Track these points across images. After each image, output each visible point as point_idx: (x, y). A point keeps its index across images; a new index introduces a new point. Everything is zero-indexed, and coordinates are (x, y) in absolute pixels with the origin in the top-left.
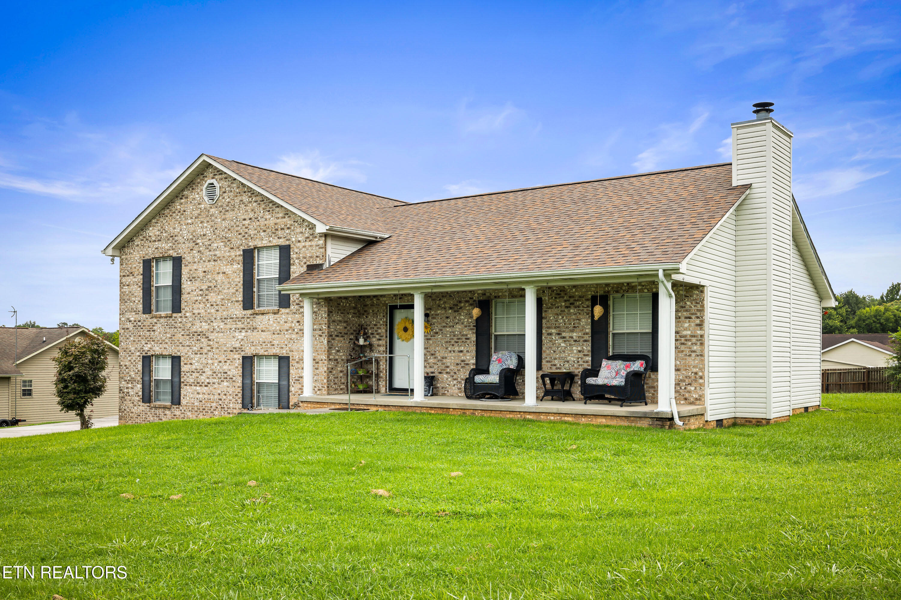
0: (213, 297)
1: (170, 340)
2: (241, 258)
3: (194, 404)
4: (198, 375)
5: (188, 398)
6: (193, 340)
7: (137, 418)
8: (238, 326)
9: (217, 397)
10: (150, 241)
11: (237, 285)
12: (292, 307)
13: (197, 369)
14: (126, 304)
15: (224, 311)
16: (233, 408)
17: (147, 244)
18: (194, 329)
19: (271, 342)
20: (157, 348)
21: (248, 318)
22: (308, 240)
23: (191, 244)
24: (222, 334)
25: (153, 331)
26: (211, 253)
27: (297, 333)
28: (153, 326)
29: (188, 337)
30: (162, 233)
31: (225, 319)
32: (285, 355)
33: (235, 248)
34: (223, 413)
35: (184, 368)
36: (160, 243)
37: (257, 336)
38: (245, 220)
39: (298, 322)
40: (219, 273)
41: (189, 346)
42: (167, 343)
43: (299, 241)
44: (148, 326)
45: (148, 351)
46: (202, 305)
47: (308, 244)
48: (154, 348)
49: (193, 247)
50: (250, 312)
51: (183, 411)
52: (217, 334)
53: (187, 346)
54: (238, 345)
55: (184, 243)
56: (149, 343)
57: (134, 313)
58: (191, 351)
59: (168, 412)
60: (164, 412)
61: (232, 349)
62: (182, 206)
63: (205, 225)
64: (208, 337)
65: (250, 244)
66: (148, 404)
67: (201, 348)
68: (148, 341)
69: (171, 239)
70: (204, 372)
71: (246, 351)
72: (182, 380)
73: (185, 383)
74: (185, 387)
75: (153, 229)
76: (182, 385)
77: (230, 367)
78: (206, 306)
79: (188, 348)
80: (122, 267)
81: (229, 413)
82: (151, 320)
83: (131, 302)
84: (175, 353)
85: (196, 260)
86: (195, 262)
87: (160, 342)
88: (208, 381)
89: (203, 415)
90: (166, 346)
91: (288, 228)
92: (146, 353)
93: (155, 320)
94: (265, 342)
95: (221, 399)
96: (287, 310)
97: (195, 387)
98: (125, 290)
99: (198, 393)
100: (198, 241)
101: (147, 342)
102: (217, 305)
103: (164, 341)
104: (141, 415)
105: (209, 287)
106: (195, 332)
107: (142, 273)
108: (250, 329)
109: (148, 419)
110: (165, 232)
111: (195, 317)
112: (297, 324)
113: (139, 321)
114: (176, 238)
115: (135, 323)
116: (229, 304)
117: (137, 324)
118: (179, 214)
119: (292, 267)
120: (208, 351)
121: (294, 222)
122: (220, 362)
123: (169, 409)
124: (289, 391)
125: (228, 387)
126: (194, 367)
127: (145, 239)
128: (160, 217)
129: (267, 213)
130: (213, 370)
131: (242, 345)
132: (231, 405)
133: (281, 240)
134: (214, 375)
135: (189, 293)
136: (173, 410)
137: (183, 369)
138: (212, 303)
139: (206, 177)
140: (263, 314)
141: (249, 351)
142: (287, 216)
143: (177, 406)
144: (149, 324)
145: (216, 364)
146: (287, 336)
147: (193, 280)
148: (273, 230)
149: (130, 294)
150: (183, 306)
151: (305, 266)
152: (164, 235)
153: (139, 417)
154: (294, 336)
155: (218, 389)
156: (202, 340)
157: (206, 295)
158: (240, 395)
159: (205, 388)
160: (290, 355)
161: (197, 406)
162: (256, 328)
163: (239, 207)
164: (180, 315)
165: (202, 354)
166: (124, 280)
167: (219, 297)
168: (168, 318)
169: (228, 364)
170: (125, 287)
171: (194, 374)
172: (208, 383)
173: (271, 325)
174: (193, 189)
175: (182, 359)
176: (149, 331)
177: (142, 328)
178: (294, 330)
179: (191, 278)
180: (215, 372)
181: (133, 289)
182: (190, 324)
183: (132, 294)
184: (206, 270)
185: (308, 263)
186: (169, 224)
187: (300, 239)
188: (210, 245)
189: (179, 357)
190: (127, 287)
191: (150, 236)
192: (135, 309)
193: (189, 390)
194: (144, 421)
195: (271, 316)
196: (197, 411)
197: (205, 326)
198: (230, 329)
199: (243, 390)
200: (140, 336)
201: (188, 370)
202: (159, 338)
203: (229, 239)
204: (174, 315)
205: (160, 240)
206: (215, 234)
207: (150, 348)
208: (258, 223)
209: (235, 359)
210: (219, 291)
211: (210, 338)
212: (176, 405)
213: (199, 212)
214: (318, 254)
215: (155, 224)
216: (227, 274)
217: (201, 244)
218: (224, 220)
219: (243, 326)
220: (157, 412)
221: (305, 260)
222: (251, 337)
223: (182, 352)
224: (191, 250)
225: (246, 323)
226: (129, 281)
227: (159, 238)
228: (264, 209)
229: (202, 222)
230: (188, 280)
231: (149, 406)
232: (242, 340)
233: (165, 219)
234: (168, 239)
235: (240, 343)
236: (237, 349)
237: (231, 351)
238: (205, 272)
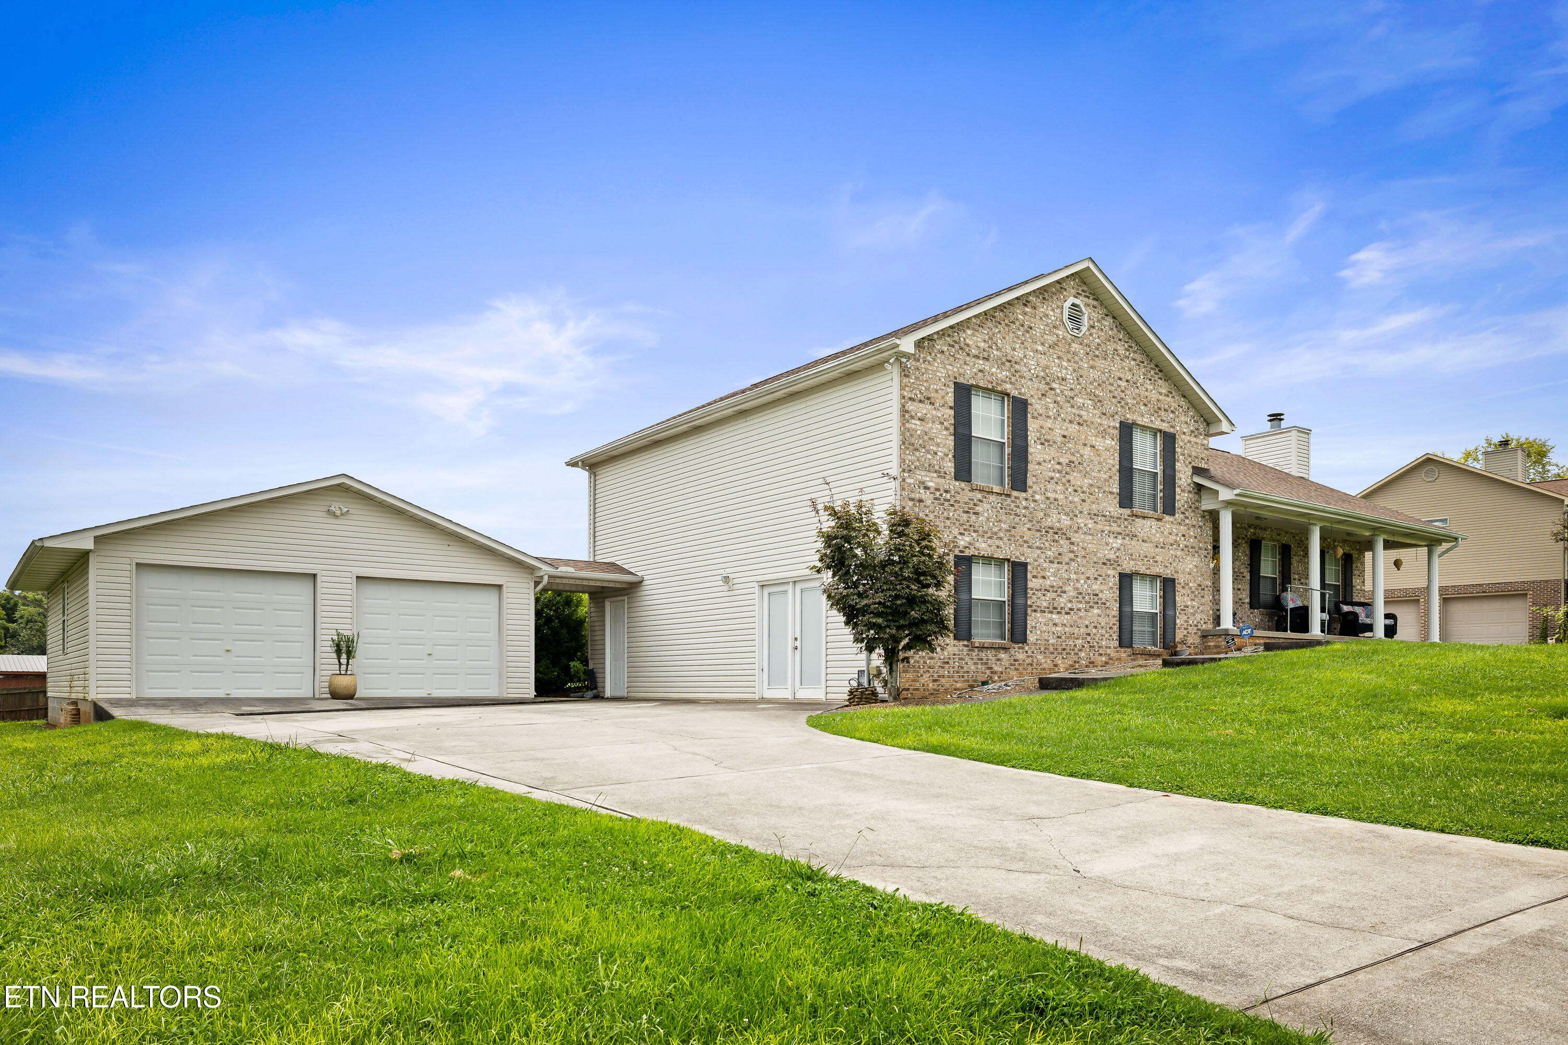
0: (1076, 478)
1: (1008, 534)
2: (1116, 432)
3: (1048, 641)
4: (1054, 595)
5: (1038, 632)
6: (1047, 540)
7: (943, 667)
8: (1112, 529)
9: (1083, 630)
10: (968, 355)
11: (1110, 469)
12: (1177, 515)
13: (1053, 587)
14: (917, 454)
15: (1093, 503)
16: (1106, 647)
17: (961, 356)
18: (1048, 522)
19: (1154, 558)
20: (983, 545)
21: (1125, 519)
22: (1193, 435)
23: (1043, 387)
24: (1090, 537)
25: (974, 513)
26: (1073, 410)
27: (1182, 550)
28: (975, 505)
29: (1038, 534)
30: (990, 347)
31: (1095, 515)
32: (1169, 576)
33: (1108, 415)
34: (1092, 655)
35: (1032, 583)
36: (987, 363)
37: (1136, 547)
38: (1120, 379)
39: (1184, 536)
40: (1085, 445)
41: (1040, 548)
42: (1001, 539)
43: (1184, 433)
44: (966, 503)
45: (966, 547)
46: (1059, 488)
47: (1193, 439)
48: (977, 545)
49: (1047, 392)
50: (1127, 511)
51: (1030, 653)
52: (1083, 536)
53: (1037, 548)
54: (1112, 556)
55: (1031, 379)
56: (966, 533)
57: (935, 475)
58: (1043, 556)
59: (1003, 656)
60: (996, 656)
61: (1105, 561)
62: (1026, 317)
63: (1065, 364)
64: (1070, 539)
65: (1128, 416)
66: (965, 643)
67: (1060, 554)
68: (965, 530)
69: (1007, 364)
70: (1065, 592)
71: (1124, 566)
72: (1029, 603)
73: (1034, 608)
74: (1033, 614)
75: (973, 335)
76: (1029, 610)
77: (1102, 588)
78: (1067, 489)
79: (1039, 552)
80: (905, 380)
81: (1101, 655)
82: (971, 494)
83: (928, 452)
84: (1016, 558)
85: (1051, 414)
86: (1049, 417)
87: (989, 535)
88: (1069, 605)
89: (1063, 658)
90: (1001, 543)
91: (1173, 412)
92: (961, 552)
93: (979, 496)
94: (1146, 557)
95: (1089, 635)
96: (1171, 519)
97: (1050, 615)
98: (913, 426)
99: (1055, 625)
100: (1054, 385)
101: (962, 531)
102: (1083, 492)
103: (996, 533)
104: (951, 662)
105: (1070, 462)
106: (1049, 528)
107: (952, 404)
108: (1128, 535)
109: (965, 669)
110: (997, 350)
111: (1050, 503)
112: (1183, 539)
113: (946, 491)
114: (1017, 367)
115: (938, 494)
116: (1100, 495)
117: (941, 495)
118: (1022, 329)
119: (1177, 463)
120: (1071, 560)
121: (1179, 406)
122: (1088, 578)
123: (1005, 649)
124: (1175, 624)
125: (1099, 616)
126: (1048, 582)
127: (957, 346)
128: (987, 319)
129: (1148, 382)
130: (1077, 589)
131: (1118, 557)
132: (1104, 643)
133: (1164, 424)
134: (1080, 596)
135: (1039, 464)
136: (1012, 651)
137: (1030, 585)
138: (1075, 488)
139: (1065, 290)
140: (1144, 518)
141: (1128, 566)
142: (1170, 395)
143: (1021, 645)
144: (967, 500)
145: (1082, 581)
146: (1171, 552)
147: (1046, 444)
148: (1156, 407)
149: (926, 438)
150: (1030, 482)
151: (1190, 466)
152: (995, 352)
153: (947, 666)
154: (1179, 553)
155: (1085, 619)
156: (1062, 542)
157: (1066, 473)
158: (1116, 628)
159: (1066, 616)
160: (1175, 576)
161: (1053, 645)
162: (1136, 536)
163: (1113, 357)
164: (1024, 495)
165: (1061, 563)
166: (910, 406)
167: (1086, 481)
168: (1003, 496)
169: (1099, 582)
170: (913, 421)
171: (1049, 594)
172: (1071, 609)
173: (1154, 535)
174: (1044, 298)
175: (1029, 567)
176: (968, 512)
177: (952, 505)
178: (1179, 545)
179: (1043, 441)
180: (1081, 593)
181: (932, 428)
182: (1042, 514)
183: (930, 439)
184: (1066, 433)
185: (1193, 464)
186: (1004, 338)
187: (1185, 430)
188: (1073, 398)
189: (1025, 565)
190: (918, 422)
191: (968, 345)
192: (937, 468)
193: (1040, 620)
194: (958, 672)
195: (1154, 523)
196: (1052, 653)
197: (1066, 521)
198: (1102, 531)
199: (1120, 621)
200: (948, 519)
201: (1038, 587)
202: (985, 528)
203: (1100, 399)
204: (1015, 493)
205: (988, 360)
206: (1079, 384)
207: (970, 544)
208: (1137, 391)
209: (1109, 576)
210: (1086, 472)
211: (1073, 540)
212: (1018, 643)
213: (1054, 339)
214: (1203, 456)
215: (977, 327)
216: (1097, 450)
217: (1058, 391)
218: (1092, 367)
219: (1119, 530)
220: (983, 655)
221: (1190, 459)
222: (1130, 547)
223: (1028, 556)
224: (1043, 395)
225: (1123, 526)
226: (924, 411)
227: (986, 355)
228: (1144, 374)
229: (1059, 358)
230: (1038, 442)
231: (967, 646)
232: (1118, 549)
233: (997, 327)
234: (1003, 364)
235: (1115, 553)
236: (1112, 562)
237: (1104, 564)
238: (1064, 436)
